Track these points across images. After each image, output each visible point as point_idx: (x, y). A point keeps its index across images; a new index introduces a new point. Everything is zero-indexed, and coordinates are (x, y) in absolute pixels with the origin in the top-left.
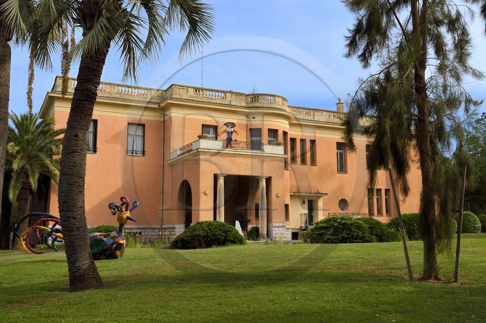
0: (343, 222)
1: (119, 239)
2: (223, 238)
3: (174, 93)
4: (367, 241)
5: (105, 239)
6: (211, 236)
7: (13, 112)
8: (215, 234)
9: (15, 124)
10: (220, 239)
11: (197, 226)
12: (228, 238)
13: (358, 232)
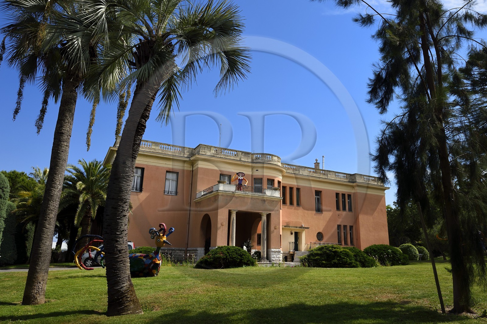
0: (334, 250)
1: (156, 260)
2: (238, 260)
3: (201, 150)
4: (354, 267)
5: (144, 259)
6: (229, 258)
7: (84, 160)
8: (232, 257)
9: (85, 168)
10: (237, 261)
11: (218, 250)
12: (243, 261)
13: (346, 259)
